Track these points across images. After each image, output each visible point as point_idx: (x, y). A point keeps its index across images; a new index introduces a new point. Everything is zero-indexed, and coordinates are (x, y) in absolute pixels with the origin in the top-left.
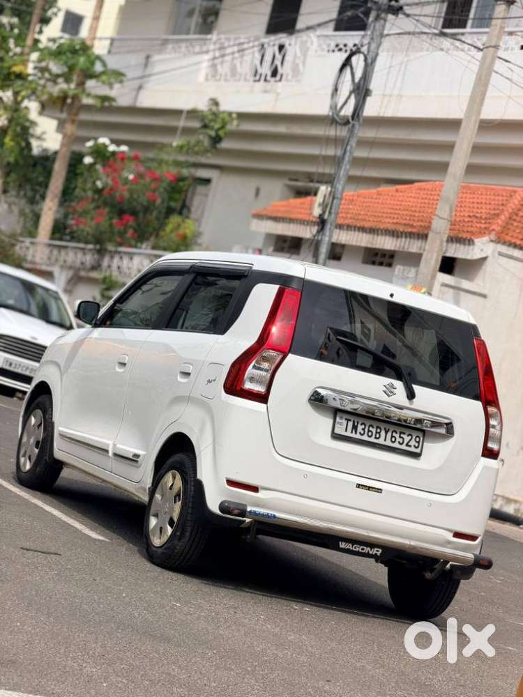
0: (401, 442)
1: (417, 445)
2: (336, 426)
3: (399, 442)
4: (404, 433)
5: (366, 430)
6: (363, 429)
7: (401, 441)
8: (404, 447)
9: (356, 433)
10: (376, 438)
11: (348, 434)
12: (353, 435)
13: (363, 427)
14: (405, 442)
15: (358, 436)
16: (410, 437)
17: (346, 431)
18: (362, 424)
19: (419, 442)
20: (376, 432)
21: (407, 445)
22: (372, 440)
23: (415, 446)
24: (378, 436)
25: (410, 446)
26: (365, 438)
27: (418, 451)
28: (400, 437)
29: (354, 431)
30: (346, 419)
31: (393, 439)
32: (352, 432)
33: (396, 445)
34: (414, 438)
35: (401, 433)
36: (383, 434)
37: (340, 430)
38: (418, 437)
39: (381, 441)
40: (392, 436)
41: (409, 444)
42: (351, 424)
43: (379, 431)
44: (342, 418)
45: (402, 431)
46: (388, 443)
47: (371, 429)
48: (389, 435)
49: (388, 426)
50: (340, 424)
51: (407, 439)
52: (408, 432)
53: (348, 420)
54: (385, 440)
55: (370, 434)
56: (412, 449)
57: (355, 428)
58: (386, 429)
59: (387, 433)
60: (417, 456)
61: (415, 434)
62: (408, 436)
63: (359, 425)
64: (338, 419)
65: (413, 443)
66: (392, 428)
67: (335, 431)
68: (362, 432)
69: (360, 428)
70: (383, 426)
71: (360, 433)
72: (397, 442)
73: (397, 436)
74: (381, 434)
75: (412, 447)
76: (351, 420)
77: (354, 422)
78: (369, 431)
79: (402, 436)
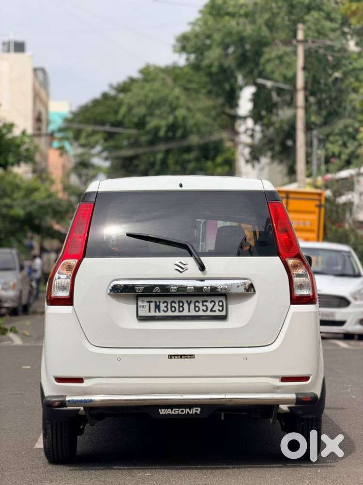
0: (205, 310)
1: (221, 309)
2: (139, 309)
3: (203, 310)
4: (207, 301)
5: (169, 307)
6: (166, 307)
7: (205, 308)
8: (209, 313)
9: (159, 311)
10: (179, 311)
11: (153, 314)
12: (157, 314)
13: (165, 304)
14: (209, 309)
15: (162, 314)
16: (213, 303)
17: (150, 311)
18: (164, 303)
19: (222, 306)
20: (179, 307)
21: (211, 311)
22: (177, 314)
23: (219, 310)
24: (181, 309)
25: (215, 311)
26: (169, 313)
27: (223, 313)
28: (203, 305)
29: (157, 310)
30: (147, 302)
31: (197, 309)
32: (155, 312)
33: (201, 313)
34: (217, 303)
35: (203, 302)
36: (186, 306)
37: (143, 312)
38: (220, 301)
39: (186, 313)
40: (195, 307)
41: (213, 310)
42: (153, 305)
43: (181, 304)
44: (143, 301)
45: (204, 300)
46: (193, 313)
47: (173, 304)
48: (192, 305)
49: (189, 299)
50: (142, 307)
51: (210, 305)
52: (209, 299)
53: (150, 302)
54: (189, 311)
55: (173, 309)
56: (218, 313)
57: (157, 307)
58: (187, 301)
59: (189, 305)
60: (224, 318)
61: (217, 299)
62: (211, 302)
63: (161, 304)
64: (140, 303)
65: (217, 308)
66: (194, 299)
67: (140, 314)
68: (165, 309)
69: (162, 306)
70: (184, 299)
71: (164, 311)
72: (201, 310)
73: (200, 305)
74: (184, 307)
75: (217, 311)
76: (152, 302)
77: (156, 302)
78: (172, 307)
79: (205, 304)
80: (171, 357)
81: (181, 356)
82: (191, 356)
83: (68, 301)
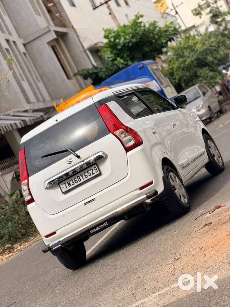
1: (96, 171)
2: (62, 189)
3: (89, 176)
4: (89, 171)
5: (74, 181)
6: (73, 182)
7: (89, 174)
8: (92, 176)
9: (71, 186)
10: (79, 181)
11: (69, 188)
12: (71, 187)
13: (72, 181)
14: (91, 174)
15: (73, 186)
16: (92, 170)
17: (67, 188)
18: (71, 181)
19: (96, 169)
20: (78, 179)
21: (93, 174)
22: (79, 183)
23: (96, 172)
24: (80, 180)
25: (94, 173)
26: (76, 184)
27: (98, 172)
28: (88, 173)
29: (70, 186)
30: (64, 184)
31: (86, 176)
32: (69, 187)
33: (89, 177)
34: (93, 169)
35: (87, 172)
36: (81, 177)
37: (64, 190)
38: (94, 168)
39: (82, 181)
40: (85, 176)
41: (93, 173)
42: (67, 184)
43: (79, 178)
44: (62, 185)
45: (87, 170)
46: (85, 179)
47: (75, 179)
48: (83, 176)
49: (81, 173)
50: (63, 187)
51: (91, 172)
52: (89, 169)
53: (65, 184)
54: (83, 179)
55: (76, 182)
56: (96, 174)
57: (69, 184)
58: (81, 175)
59: (82, 176)
60: (100, 174)
61: (93, 168)
62: (91, 170)
63: (70, 182)
64: (61, 186)
65: (94, 171)
66: (83, 173)
67: (63, 191)
68: (73, 183)
69: (71, 183)
70: (79, 175)
71: (72, 184)
72: (88, 176)
73: (87, 174)
74: (80, 178)
75: (95, 173)
76: (66, 183)
77: (67, 182)
78: (75, 181)
79: (88, 172)
80: (85, 204)
81: (89, 202)
82: (94, 200)
83: (32, 200)
